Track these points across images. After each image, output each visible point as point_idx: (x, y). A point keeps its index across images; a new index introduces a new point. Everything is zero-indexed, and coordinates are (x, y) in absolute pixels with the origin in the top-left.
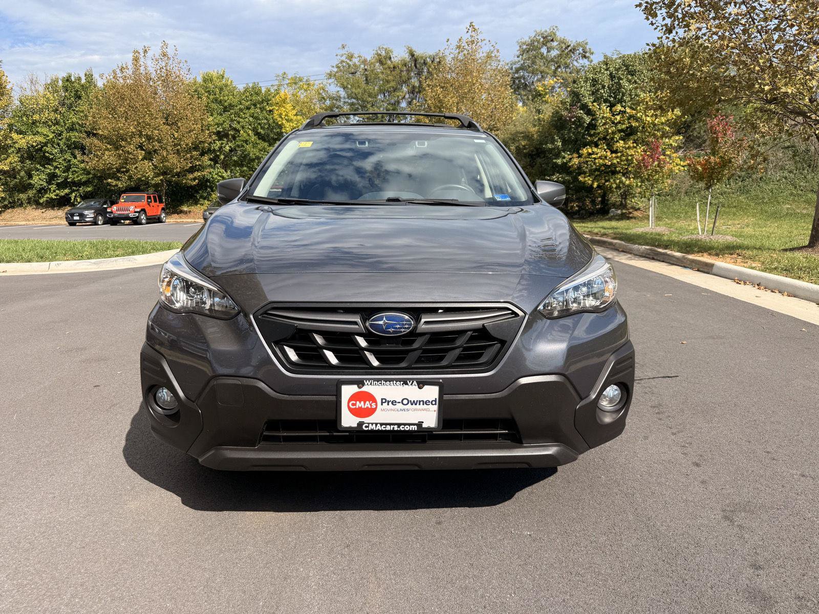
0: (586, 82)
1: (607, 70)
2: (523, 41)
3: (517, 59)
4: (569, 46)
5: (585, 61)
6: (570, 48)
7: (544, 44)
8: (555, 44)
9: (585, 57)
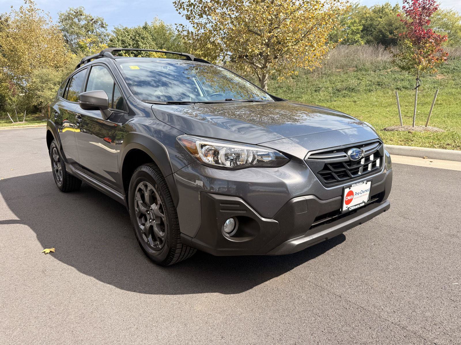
0: (118, 41)
1: (128, 35)
2: (62, 13)
3: (60, 24)
4: (93, 19)
5: (103, 29)
6: (93, 21)
7: (76, 16)
8: (83, 17)
9: (103, 27)
